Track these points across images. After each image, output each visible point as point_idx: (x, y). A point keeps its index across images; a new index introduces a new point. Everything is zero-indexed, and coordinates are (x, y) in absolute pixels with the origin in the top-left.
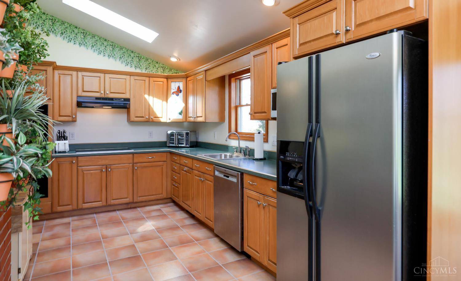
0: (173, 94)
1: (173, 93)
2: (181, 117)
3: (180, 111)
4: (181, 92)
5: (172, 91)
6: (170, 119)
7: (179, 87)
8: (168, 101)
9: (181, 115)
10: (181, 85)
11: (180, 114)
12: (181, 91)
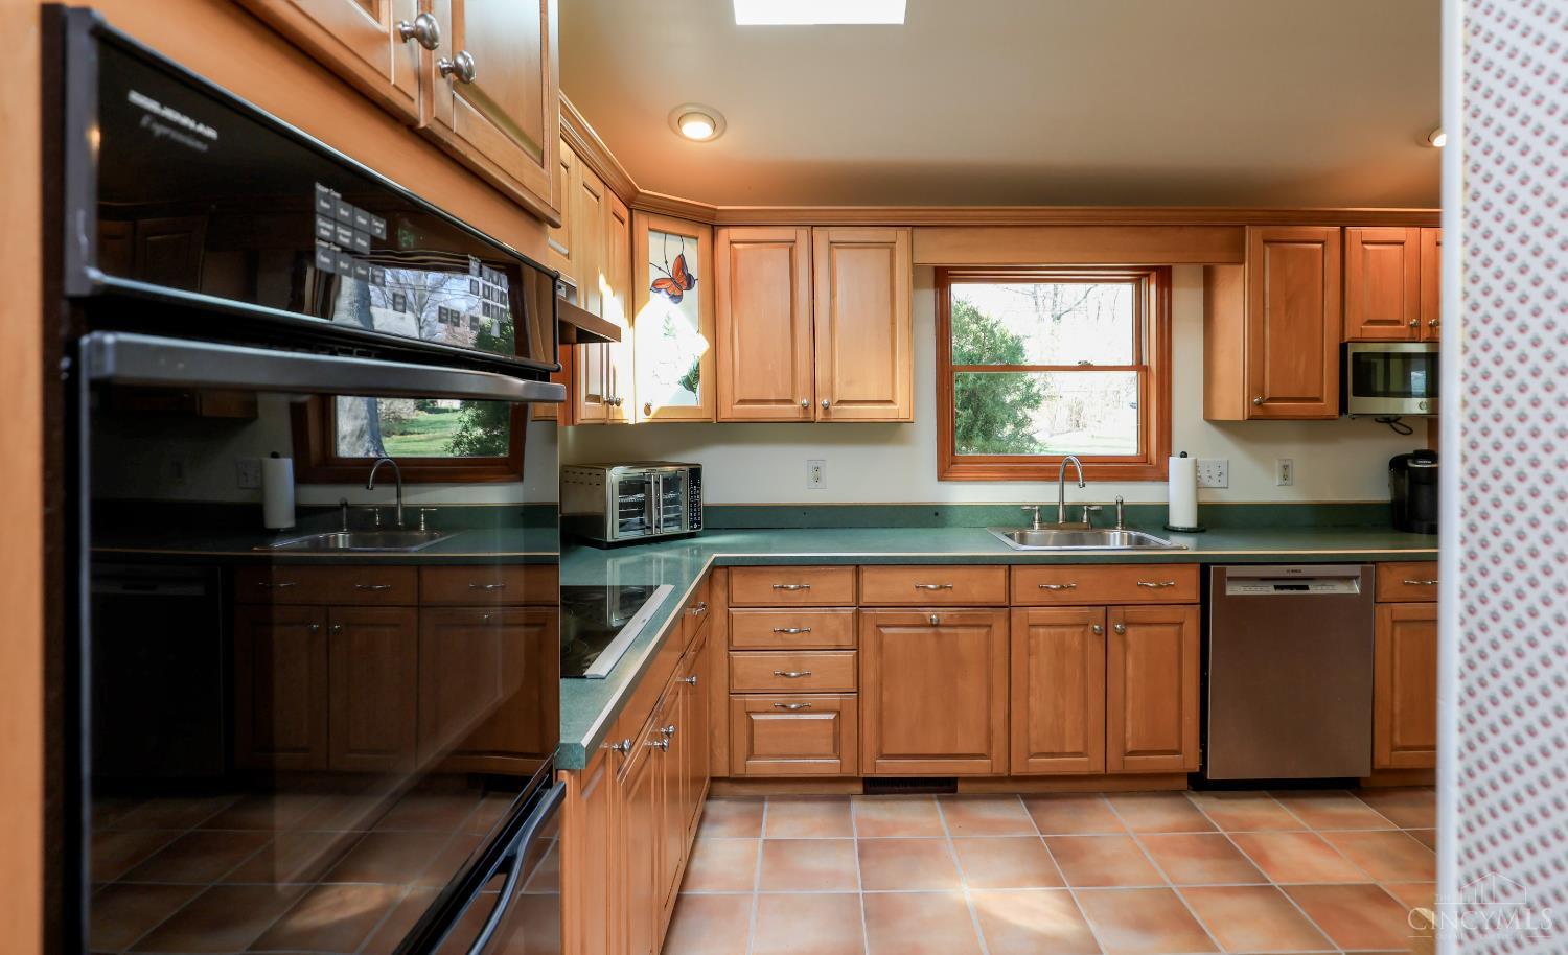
0: (659, 291)
1: (657, 286)
2: (692, 400)
3: (685, 370)
4: (689, 287)
5: (654, 275)
6: (648, 409)
7: (681, 261)
8: (637, 318)
9: (693, 390)
10: (693, 254)
11: (690, 383)
12: (689, 282)
